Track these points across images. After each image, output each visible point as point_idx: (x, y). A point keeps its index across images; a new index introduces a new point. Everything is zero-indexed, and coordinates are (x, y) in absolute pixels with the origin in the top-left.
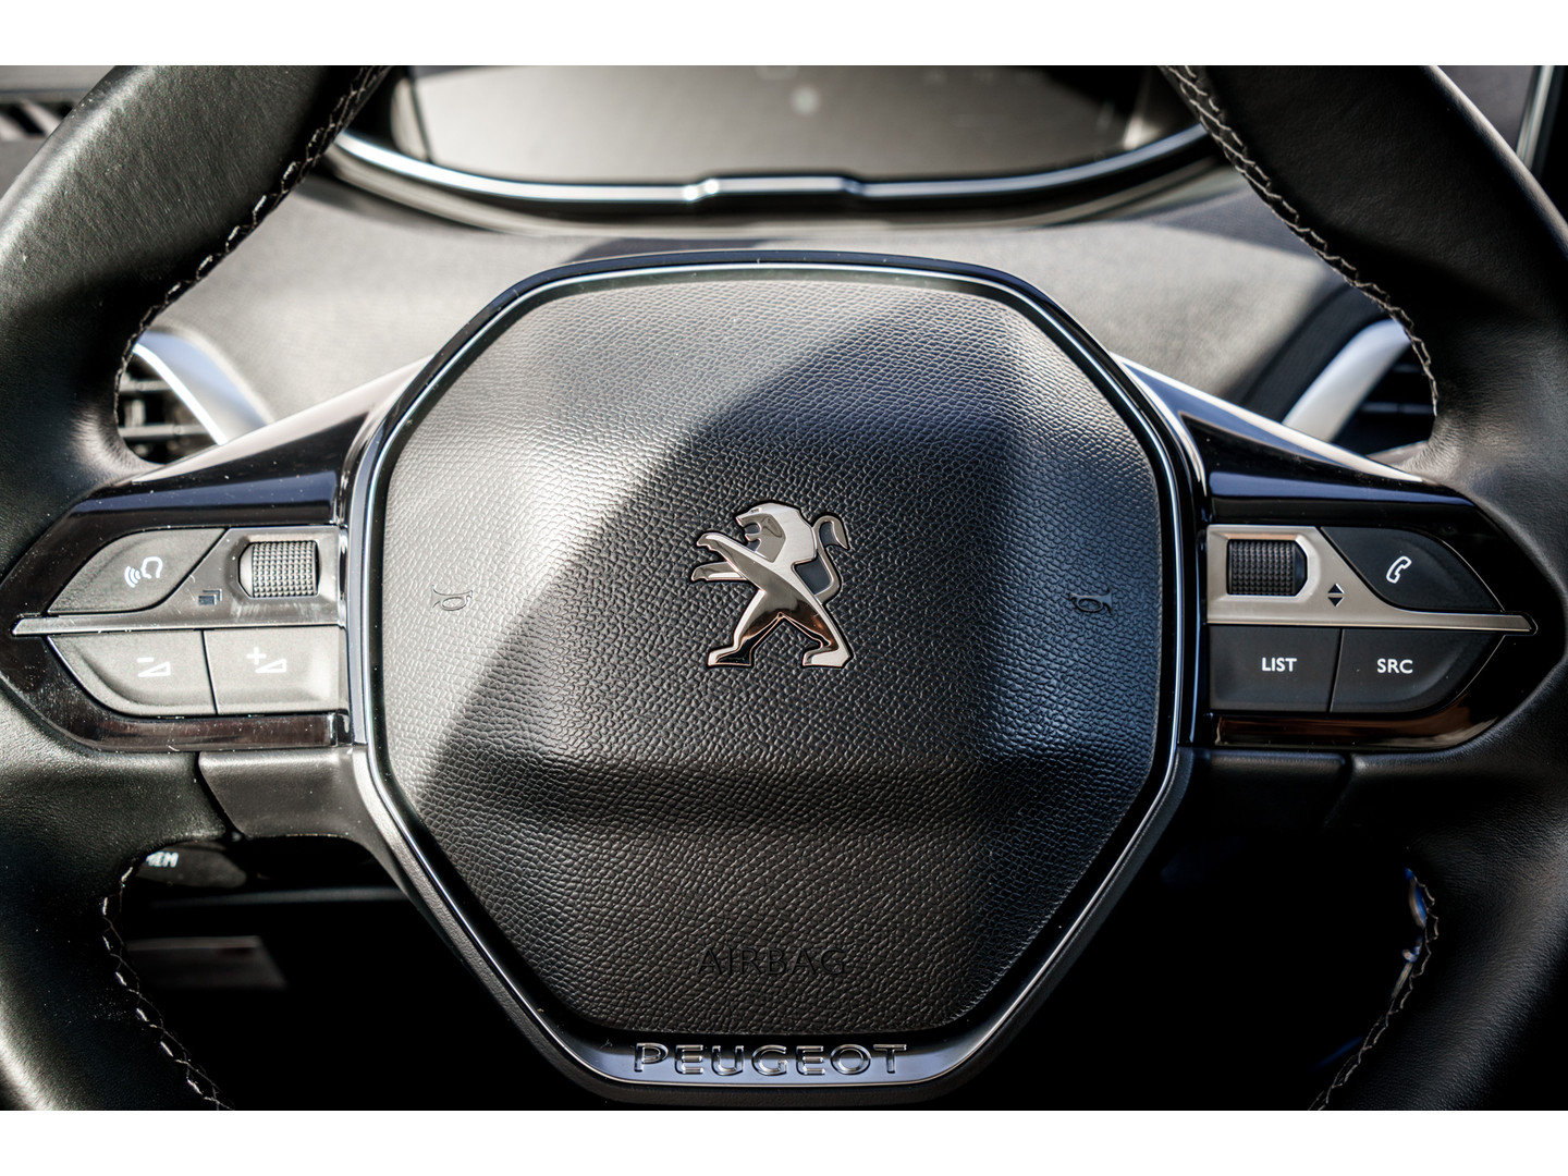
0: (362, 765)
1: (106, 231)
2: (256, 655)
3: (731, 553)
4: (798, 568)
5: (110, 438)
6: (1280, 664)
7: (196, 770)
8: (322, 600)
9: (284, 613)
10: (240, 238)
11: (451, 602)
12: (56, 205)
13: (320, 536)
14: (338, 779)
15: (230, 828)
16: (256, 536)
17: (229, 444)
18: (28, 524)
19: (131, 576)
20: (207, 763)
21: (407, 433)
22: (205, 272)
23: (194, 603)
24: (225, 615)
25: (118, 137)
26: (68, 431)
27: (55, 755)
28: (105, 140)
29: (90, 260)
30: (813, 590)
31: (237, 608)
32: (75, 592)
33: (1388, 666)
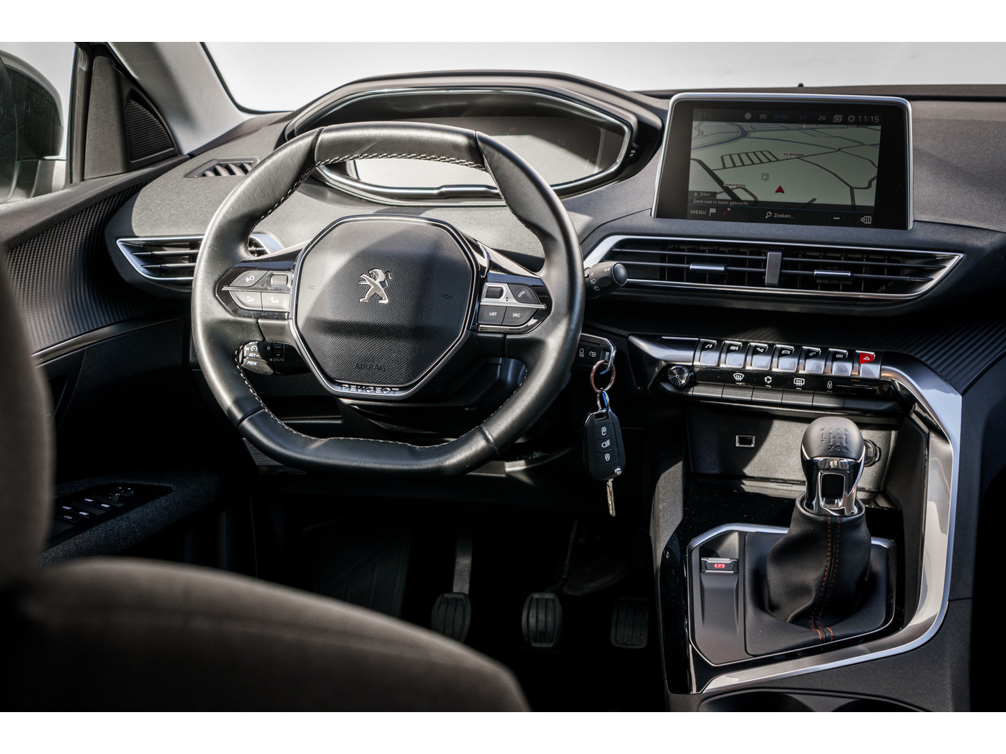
0: (291, 323)
1: (249, 204)
2: (272, 298)
3: (367, 279)
4: (380, 282)
5: (246, 250)
6: (493, 314)
7: (257, 323)
8: (288, 288)
9: (279, 290)
10: (278, 206)
11: (312, 287)
12: (239, 198)
13: (289, 274)
14: (287, 327)
15: (264, 339)
16: (275, 273)
17: (270, 254)
18: (227, 267)
19: (247, 280)
20: (260, 321)
21: (309, 251)
22: (270, 214)
23: (260, 286)
24: (266, 289)
25: (253, 184)
26: (237, 247)
27: (229, 317)
28: (250, 184)
29: (245, 210)
30: (383, 287)
31: (269, 288)
32: (236, 282)
33: (515, 315)
